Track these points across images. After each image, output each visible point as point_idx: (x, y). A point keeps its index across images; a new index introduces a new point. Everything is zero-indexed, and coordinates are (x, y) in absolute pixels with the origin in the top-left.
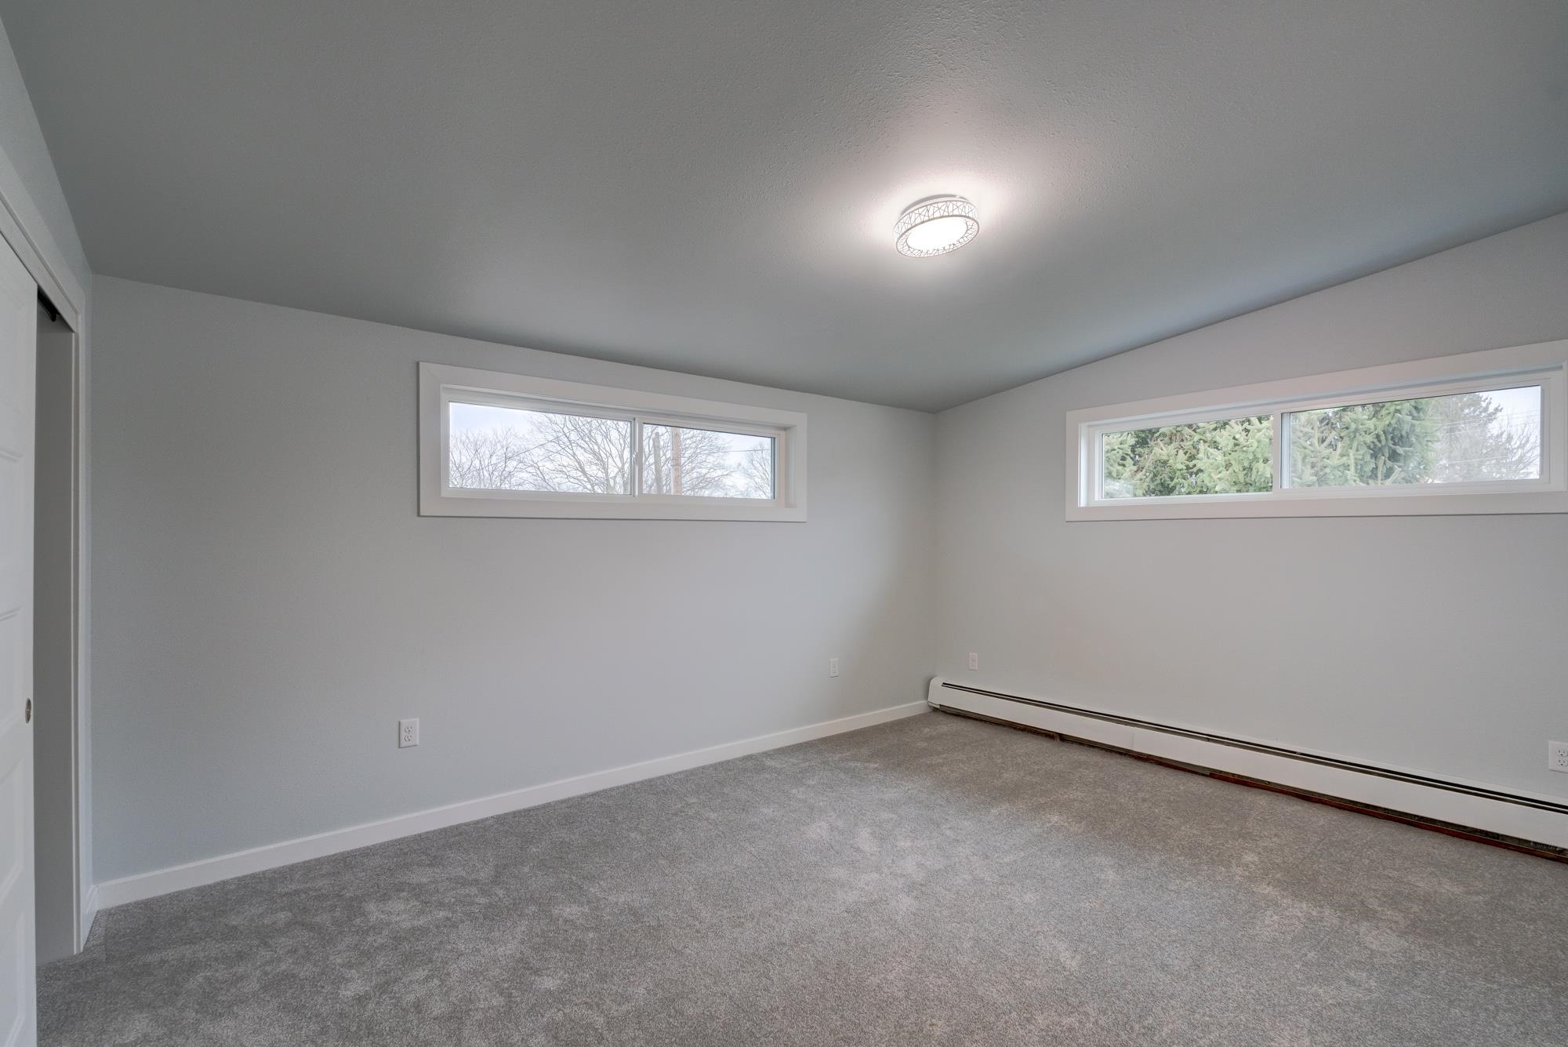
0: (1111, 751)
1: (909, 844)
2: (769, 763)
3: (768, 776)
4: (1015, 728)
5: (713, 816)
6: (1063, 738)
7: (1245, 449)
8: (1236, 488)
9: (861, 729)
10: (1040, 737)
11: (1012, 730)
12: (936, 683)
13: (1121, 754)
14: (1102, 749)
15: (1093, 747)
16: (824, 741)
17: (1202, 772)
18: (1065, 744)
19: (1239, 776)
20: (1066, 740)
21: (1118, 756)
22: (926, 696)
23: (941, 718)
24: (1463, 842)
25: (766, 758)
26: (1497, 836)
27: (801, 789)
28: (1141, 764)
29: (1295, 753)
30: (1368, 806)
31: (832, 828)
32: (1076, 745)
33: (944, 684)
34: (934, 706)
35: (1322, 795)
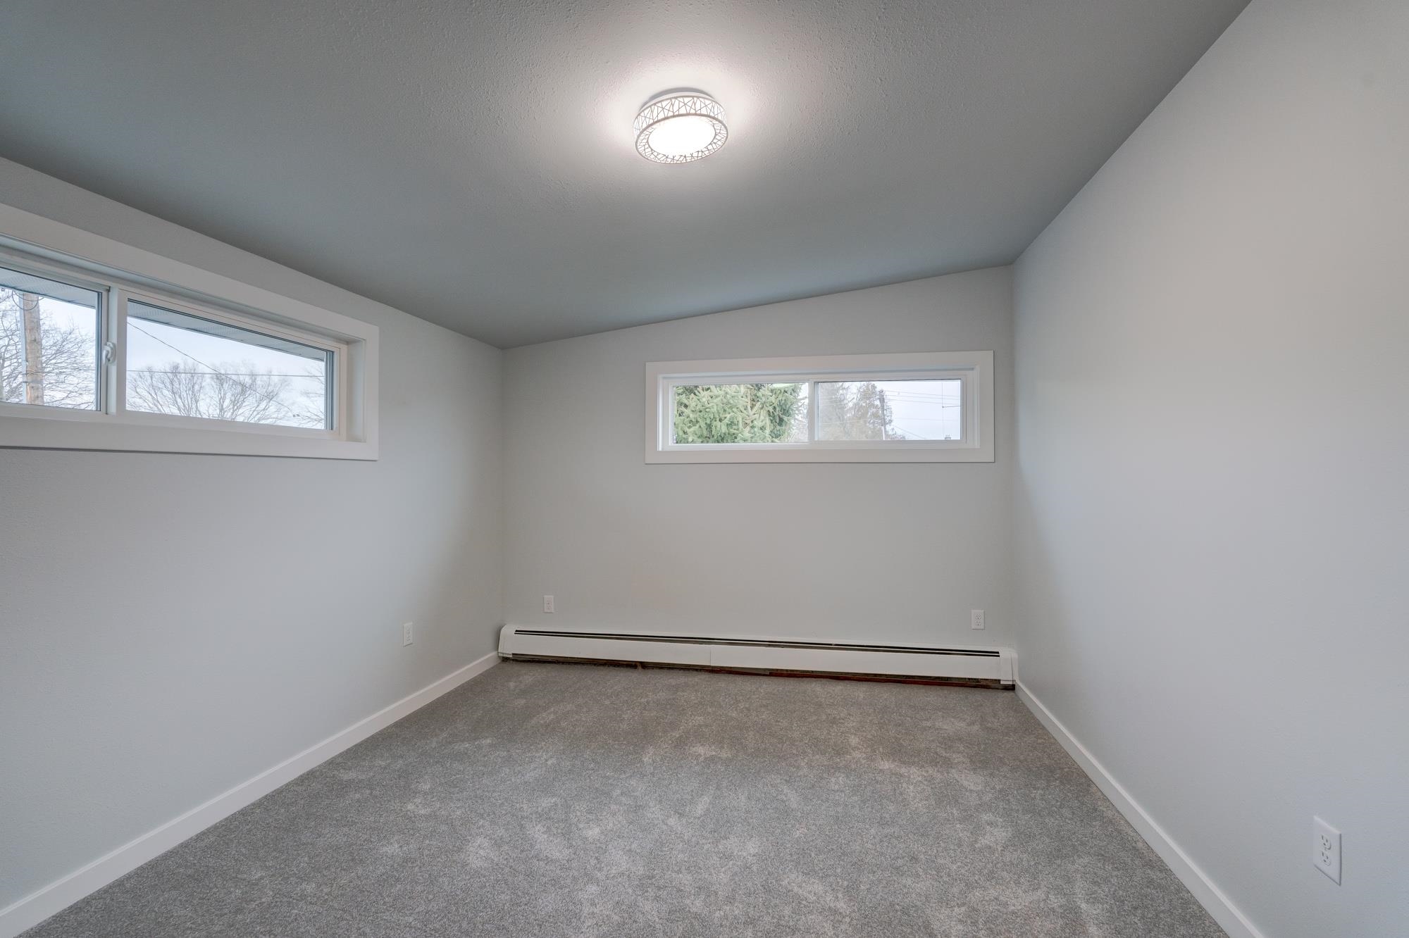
0: (688, 669)
1: (597, 830)
2: (346, 776)
3: (357, 796)
4: (595, 665)
5: (310, 888)
6: (644, 665)
7: (707, 410)
8: (700, 440)
9: (438, 699)
10: (622, 668)
11: (593, 666)
12: (508, 631)
13: (697, 670)
14: (681, 669)
15: (672, 668)
16: (400, 724)
17: (763, 673)
18: (646, 671)
19: (789, 671)
20: (646, 667)
21: (695, 672)
22: (497, 647)
23: (517, 668)
24: (938, 688)
25: (338, 771)
26: (948, 678)
27: (418, 801)
28: (716, 676)
29: (831, 645)
30: (876, 675)
31: (498, 844)
32: (657, 671)
33: (516, 631)
34: (505, 656)
35: (848, 673)
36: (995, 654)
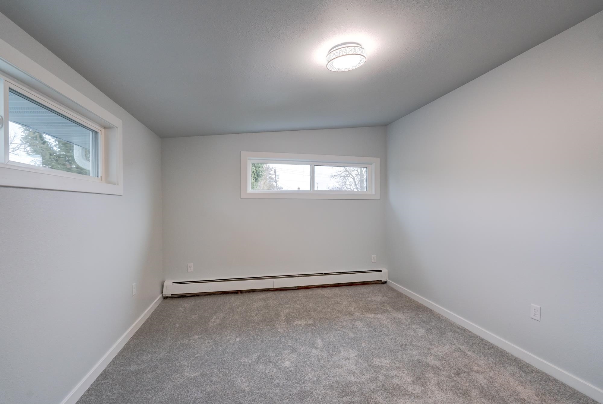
0: (262, 291)
4: (216, 294)
6: (241, 292)
10: (230, 295)
12: (168, 283)
13: (266, 291)
14: (259, 291)
15: (254, 291)
17: (295, 288)
18: (243, 294)
19: (306, 286)
22: (162, 292)
28: (276, 292)
29: (323, 273)
30: (339, 284)
32: (248, 293)
33: (173, 283)
34: (167, 296)
35: (329, 284)
36: (380, 271)
